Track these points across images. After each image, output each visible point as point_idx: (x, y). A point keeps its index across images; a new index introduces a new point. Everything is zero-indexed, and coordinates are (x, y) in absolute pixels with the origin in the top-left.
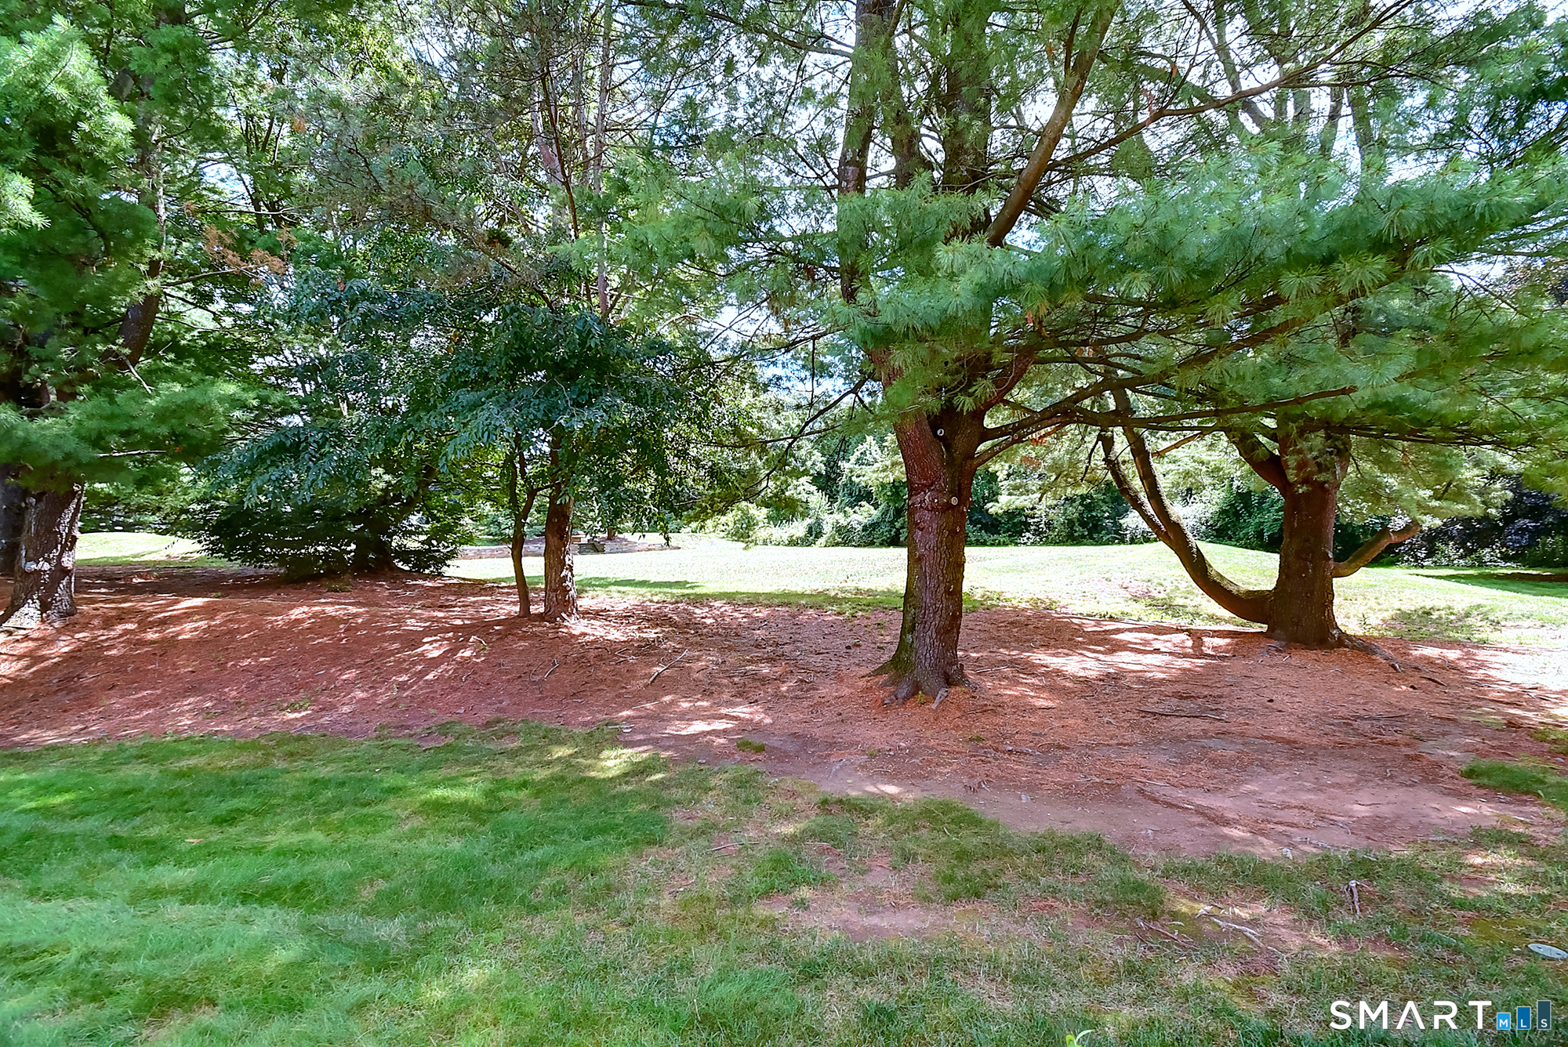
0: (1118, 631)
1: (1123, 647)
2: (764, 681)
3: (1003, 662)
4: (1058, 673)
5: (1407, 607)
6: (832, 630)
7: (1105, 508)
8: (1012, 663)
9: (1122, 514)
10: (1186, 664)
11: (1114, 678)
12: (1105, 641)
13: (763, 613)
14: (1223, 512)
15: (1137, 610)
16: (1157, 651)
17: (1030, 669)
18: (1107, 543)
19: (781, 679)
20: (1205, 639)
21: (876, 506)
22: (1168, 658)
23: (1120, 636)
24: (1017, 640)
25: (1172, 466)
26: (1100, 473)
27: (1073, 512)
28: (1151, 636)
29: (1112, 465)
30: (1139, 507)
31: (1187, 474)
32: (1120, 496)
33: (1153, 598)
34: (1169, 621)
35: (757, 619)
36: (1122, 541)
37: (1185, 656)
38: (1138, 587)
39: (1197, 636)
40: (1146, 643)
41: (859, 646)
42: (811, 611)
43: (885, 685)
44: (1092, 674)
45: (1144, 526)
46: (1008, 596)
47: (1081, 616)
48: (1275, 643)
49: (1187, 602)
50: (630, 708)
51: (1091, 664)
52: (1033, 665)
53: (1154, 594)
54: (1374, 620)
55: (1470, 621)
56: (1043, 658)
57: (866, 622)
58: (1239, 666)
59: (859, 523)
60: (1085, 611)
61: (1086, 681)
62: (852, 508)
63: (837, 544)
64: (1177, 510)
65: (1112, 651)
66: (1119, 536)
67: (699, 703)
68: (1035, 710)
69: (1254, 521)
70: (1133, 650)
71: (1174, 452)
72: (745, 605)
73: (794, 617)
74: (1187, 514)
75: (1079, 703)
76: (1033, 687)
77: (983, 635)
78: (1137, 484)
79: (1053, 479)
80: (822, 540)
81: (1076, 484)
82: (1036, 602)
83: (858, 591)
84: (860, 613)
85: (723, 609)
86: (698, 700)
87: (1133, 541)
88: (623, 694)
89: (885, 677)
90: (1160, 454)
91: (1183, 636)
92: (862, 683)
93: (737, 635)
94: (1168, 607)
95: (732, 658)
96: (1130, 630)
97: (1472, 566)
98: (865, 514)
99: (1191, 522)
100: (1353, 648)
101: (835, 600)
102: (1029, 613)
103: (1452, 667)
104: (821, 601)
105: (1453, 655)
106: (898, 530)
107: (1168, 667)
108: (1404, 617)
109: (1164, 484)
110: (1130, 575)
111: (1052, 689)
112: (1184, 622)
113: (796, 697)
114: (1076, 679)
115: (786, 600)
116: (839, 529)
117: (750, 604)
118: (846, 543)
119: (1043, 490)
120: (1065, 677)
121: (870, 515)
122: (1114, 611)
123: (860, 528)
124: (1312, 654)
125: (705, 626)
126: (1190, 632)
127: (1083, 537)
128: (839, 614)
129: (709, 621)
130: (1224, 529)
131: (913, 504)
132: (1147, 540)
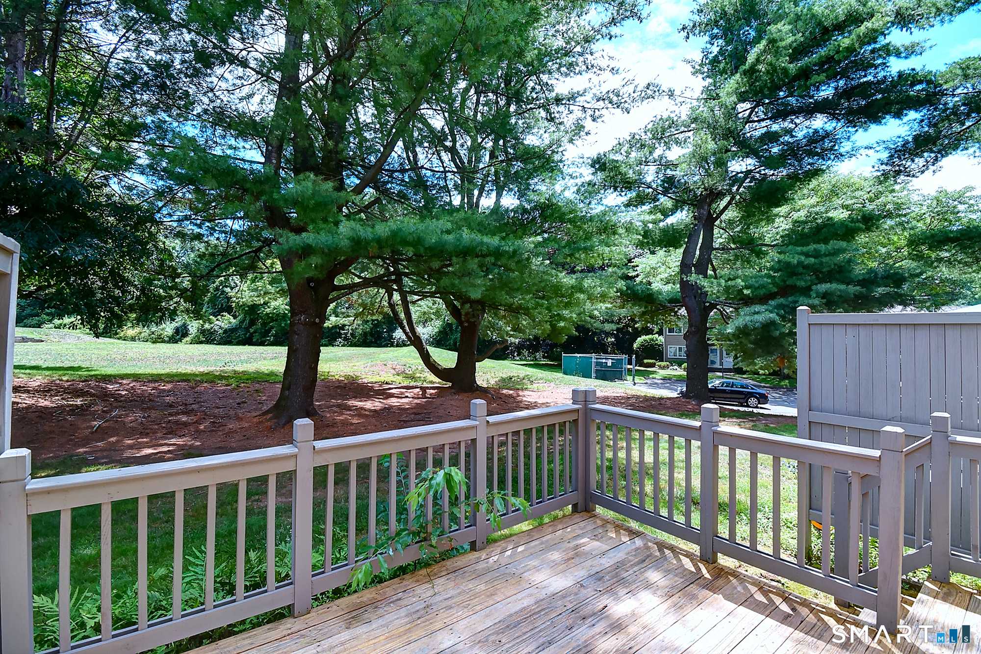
0: (390, 389)
1: (392, 396)
2: (186, 424)
3: (334, 406)
4: (362, 408)
5: (504, 376)
6: (225, 395)
7: (384, 327)
8: (339, 406)
9: (394, 330)
10: (418, 401)
11: (388, 409)
12: (383, 393)
13: (169, 386)
14: (440, 332)
15: (398, 379)
16: (407, 397)
17: (349, 408)
18: (384, 346)
19: (198, 422)
20: (427, 391)
21: (235, 317)
22: (411, 399)
23: (390, 391)
24: (340, 395)
25: (418, 308)
26: (386, 310)
27: (367, 328)
28: (405, 390)
29: (392, 306)
30: (403, 328)
31: (425, 313)
32: (393, 321)
33: (406, 374)
34: (413, 384)
35: (164, 390)
36: (392, 346)
37: (419, 398)
38: (400, 368)
39: (424, 389)
40: (402, 393)
41: (246, 402)
42: (205, 385)
43: (271, 419)
44: (378, 408)
45: (404, 337)
46: (333, 374)
47: (372, 383)
48: (453, 391)
49: (422, 375)
50: (84, 446)
51: (377, 404)
52: (350, 406)
53: (407, 372)
54: (492, 382)
55: (524, 381)
56: (353, 403)
57: (248, 389)
58: (439, 401)
59: (221, 328)
60: (374, 380)
61: (375, 411)
62: (216, 316)
63: (201, 342)
64: (420, 330)
65: (386, 398)
66: (390, 343)
67: (140, 440)
68: (352, 424)
69: (453, 337)
70: (396, 397)
71: (419, 302)
72: (149, 381)
73: (193, 388)
74: (425, 332)
75: (373, 420)
76: (350, 415)
77: (321, 394)
78: (402, 316)
79: (361, 310)
80: (188, 339)
81: (373, 314)
82: (347, 377)
83: (235, 372)
84: (243, 385)
85: (132, 385)
86: (139, 438)
87: (398, 346)
88: (74, 439)
89: (271, 415)
90: (414, 303)
91: (418, 390)
92: (255, 420)
93: (150, 400)
94: (412, 378)
95: (154, 414)
96: (395, 388)
97: (532, 360)
98: (226, 322)
99: (426, 336)
100: (481, 391)
101: (221, 377)
102: (346, 382)
103: (510, 396)
104: (211, 378)
105: (511, 392)
106: (252, 334)
107: (410, 403)
108: (503, 380)
109: (414, 317)
110: (396, 363)
111: (360, 416)
112: (419, 384)
113: (213, 431)
114: (370, 410)
115: (184, 378)
116: (203, 332)
117: (156, 381)
118: (209, 341)
119: (356, 316)
120: (365, 410)
121: (230, 323)
122: (388, 379)
123: (221, 331)
124: (466, 394)
125: (122, 396)
126: (421, 388)
127: (372, 342)
128: (227, 385)
129: (124, 393)
130: (440, 341)
131: (294, 321)
132: (405, 345)
